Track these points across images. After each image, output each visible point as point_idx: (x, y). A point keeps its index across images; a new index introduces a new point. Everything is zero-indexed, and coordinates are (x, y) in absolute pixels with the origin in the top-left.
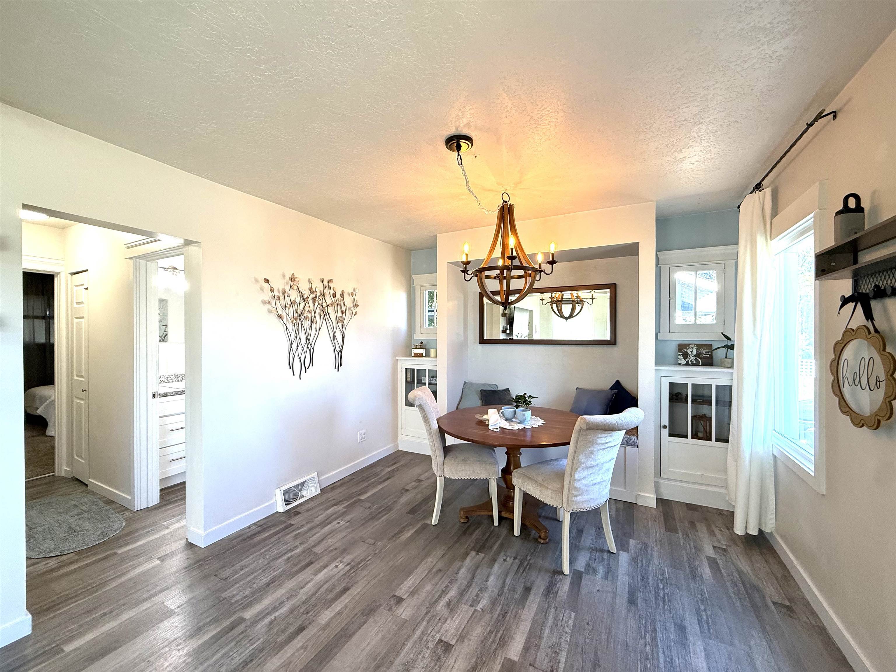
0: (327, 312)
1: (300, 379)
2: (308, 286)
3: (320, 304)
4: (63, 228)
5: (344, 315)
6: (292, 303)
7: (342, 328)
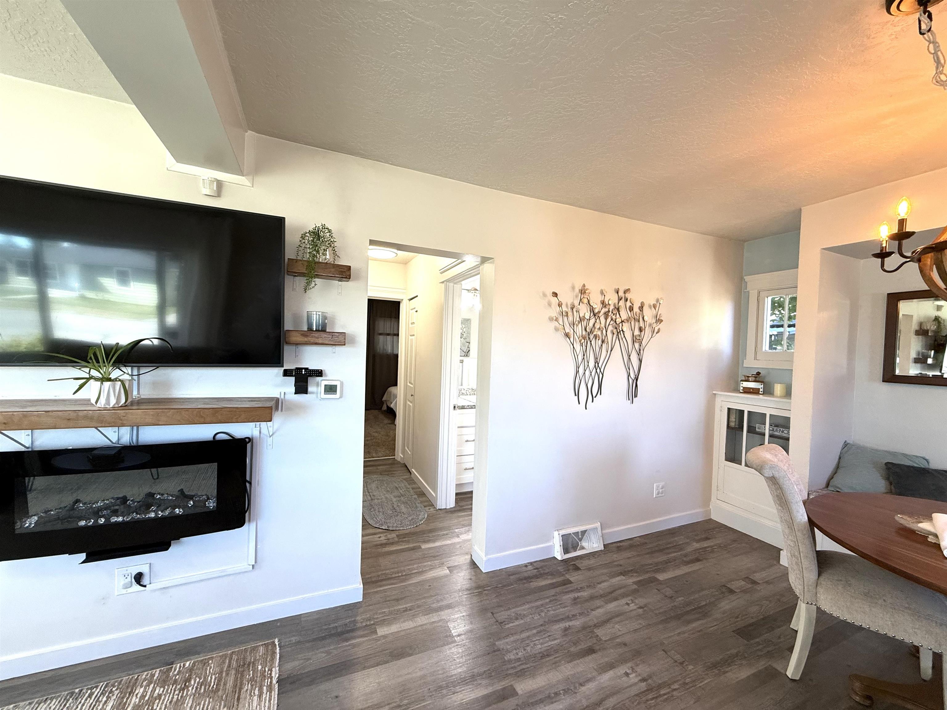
0: (621, 330)
1: (586, 409)
2: (601, 298)
3: (614, 319)
4: (405, 263)
5: (643, 333)
6: (581, 320)
7: (640, 350)
